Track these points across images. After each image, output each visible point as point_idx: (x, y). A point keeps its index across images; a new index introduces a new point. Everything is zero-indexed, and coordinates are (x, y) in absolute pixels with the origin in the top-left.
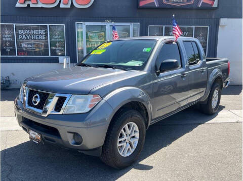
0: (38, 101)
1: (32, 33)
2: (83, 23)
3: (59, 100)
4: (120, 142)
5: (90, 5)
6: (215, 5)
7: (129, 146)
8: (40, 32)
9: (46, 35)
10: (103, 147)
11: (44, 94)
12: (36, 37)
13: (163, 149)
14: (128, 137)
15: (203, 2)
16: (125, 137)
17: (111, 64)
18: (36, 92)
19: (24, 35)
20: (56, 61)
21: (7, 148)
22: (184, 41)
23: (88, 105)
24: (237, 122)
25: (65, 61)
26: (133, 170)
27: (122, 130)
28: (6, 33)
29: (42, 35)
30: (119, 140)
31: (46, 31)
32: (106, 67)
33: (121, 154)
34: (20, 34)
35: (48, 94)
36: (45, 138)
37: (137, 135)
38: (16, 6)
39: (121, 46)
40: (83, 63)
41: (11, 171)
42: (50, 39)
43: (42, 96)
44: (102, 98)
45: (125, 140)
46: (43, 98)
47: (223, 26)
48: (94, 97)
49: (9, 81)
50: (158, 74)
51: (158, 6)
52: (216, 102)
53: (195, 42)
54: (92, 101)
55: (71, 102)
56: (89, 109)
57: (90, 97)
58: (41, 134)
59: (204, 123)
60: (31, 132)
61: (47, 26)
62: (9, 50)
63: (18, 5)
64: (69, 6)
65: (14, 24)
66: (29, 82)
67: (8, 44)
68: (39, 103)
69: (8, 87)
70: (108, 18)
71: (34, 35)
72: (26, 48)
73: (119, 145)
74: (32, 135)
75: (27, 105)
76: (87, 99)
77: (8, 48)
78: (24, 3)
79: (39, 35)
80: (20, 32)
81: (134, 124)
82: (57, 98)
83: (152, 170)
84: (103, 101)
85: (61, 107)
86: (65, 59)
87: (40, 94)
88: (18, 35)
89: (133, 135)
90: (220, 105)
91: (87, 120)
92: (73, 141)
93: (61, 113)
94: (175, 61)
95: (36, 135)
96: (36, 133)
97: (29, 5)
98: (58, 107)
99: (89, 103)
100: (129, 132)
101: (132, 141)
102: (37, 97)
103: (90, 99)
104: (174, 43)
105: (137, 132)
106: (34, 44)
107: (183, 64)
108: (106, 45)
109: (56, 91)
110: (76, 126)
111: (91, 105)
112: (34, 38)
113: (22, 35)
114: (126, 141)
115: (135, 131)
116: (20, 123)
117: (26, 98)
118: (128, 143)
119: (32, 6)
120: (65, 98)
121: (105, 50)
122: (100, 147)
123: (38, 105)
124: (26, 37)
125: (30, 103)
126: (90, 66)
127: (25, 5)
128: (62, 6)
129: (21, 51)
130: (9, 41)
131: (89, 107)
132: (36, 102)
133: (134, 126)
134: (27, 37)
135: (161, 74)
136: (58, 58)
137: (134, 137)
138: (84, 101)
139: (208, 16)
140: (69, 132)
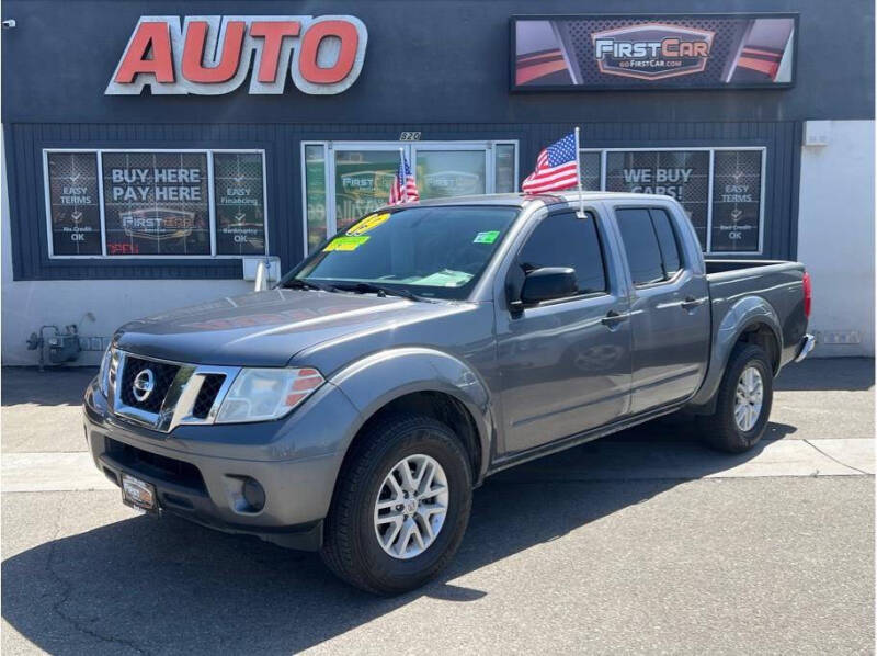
0: (149, 388)
1: (157, 180)
2: (326, 143)
3: (205, 385)
4: (384, 512)
5: (348, 84)
6: (784, 75)
7: (413, 529)
8: (182, 175)
9: (202, 184)
10: (325, 519)
11: (167, 367)
12: (168, 193)
13: (537, 548)
14: (412, 498)
15: (737, 67)
16: (400, 499)
17: (381, 280)
18: (144, 364)
19: (132, 185)
20: (235, 271)
21: (59, 537)
22: (618, 209)
23: (284, 397)
24: (815, 477)
25: (260, 271)
26: (424, 600)
27: (390, 477)
28: (74, 179)
29: (189, 185)
30: (379, 506)
31: (203, 174)
32: (362, 289)
33: (387, 548)
34: (117, 185)
35: (177, 369)
36: (166, 495)
37: (443, 495)
38: (107, 93)
39: (416, 224)
40: (299, 277)
41: (66, 593)
42: (216, 200)
43: (162, 374)
44: (327, 378)
45: (400, 508)
46: (162, 379)
47: (817, 149)
48: (301, 374)
49: (76, 339)
50: (517, 312)
51: (582, 82)
52: (757, 410)
53: (665, 210)
54: (297, 386)
55: (237, 390)
56: (287, 409)
57: (292, 374)
58: (155, 486)
59: (698, 478)
60: (129, 480)
61: (205, 154)
62: (80, 237)
63: (113, 89)
64: (279, 89)
65: (99, 152)
66: (128, 336)
67: (76, 217)
68: (152, 395)
69: (72, 359)
70: (410, 126)
71: (161, 184)
72: (135, 229)
73: (378, 521)
74: (131, 490)
75: (118, 400)
76: (282, 381)
77: (76, 229)
78: (133, 81)
79: (178, 185)
80: (117, 176)
81: (428, 460)
82: (202, 379)
83: (482, 601)
84: (329, 388)
85: (210, 404)
86: (261, 267)
87: (155, 368)
88: (109, 185)
89: (428, 493)
90: (771, 419)
91: (278, 439)
92: (241, 501)
93: (210, 420)
94: (569, 270)
95: (139, 488)
96: (142, 484)
97: (147, 88)
98: (203, 405)
99: (286, 392)
100: (413, 483)
101: (425, 513)
102: (145, 377)
103: (290, 382)
104: (581, 215)
105: (442, 486)
106: (161, 215)
107: (611, 281)
108: (373, 222)
109: (198, 357)
110: (250, 459)
111: (291, 399)
112: (162, 196)
113: (124, 185)
114: (405, 511)
115: (434, 484)
116: (97, 456)
117: (117, 386)
118: (410, 517)
119: (157, 90)
120: (223, 377)
121: (367, 238)
122: (317, 521)
123: (147, 400)
124: (137, 191)
125: (128, 397)
126: (317, 288)
127: (136, 90)
128: (256, 88)
129: (118, 240)
130: (81, 208)
131: (288, 404)
132: (142, 393)
133: (429, 468)
134: (139, 195)
135: (529, 312)
136: (241, 261)
137: (432, 501)
138: (275, 388)
139: (760, 113)
140: (230, 476)
